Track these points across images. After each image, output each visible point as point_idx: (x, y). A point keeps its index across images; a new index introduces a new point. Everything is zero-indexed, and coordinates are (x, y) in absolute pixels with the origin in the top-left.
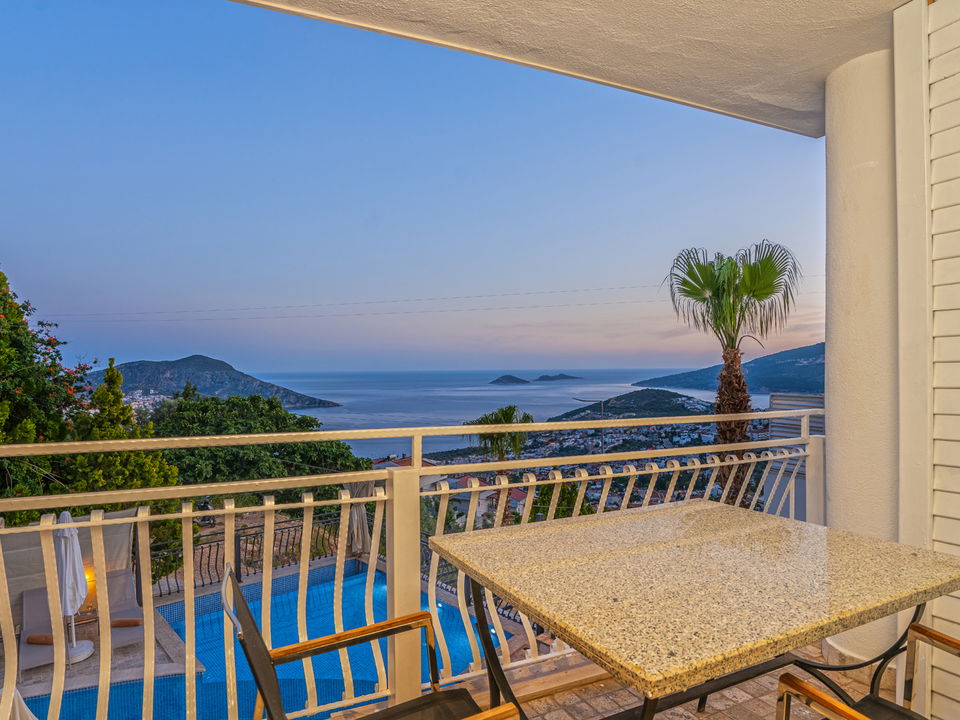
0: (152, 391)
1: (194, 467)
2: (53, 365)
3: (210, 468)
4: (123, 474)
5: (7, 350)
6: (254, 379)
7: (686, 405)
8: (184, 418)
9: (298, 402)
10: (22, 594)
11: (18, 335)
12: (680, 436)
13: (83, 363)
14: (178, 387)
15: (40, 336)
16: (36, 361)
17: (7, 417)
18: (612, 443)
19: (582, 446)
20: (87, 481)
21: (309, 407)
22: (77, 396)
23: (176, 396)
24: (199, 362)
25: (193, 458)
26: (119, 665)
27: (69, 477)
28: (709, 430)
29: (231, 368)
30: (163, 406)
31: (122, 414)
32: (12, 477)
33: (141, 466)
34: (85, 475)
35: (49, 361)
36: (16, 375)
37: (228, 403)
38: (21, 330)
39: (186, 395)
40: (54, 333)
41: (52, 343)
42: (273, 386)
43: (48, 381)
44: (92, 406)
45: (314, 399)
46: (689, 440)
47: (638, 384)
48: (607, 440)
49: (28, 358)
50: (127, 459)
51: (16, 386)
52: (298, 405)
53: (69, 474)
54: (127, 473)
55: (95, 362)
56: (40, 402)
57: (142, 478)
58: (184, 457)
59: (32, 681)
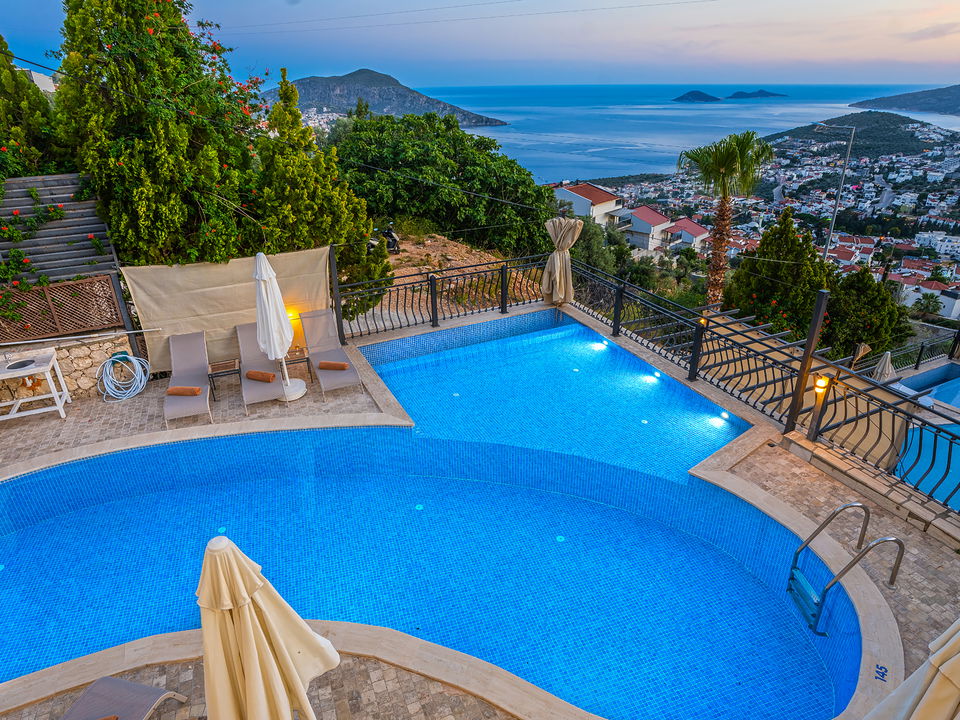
0: (325, 109)
1: (375, 191)
2: (223, 78)
3: (390, 193)
4: (312, 208)
5: (172, 60)
6: (420, 95)
7: (917, 134)
8: (361, 139)
9: (464, 120)
10: (235, 330)
11: (180, 40)
12: (898, 172)
13: (254, 76)
14: (349, 105)
15: (204, 41)
16: (204, 73)
17: (187, 143)
18: (809, 177)
19: (772, 179)
20: (277, 215)
21: (476, 125)
22: (254, 116)
23: (350, 115)
24: (366, 77)
25: (373, 183)
26: (332, 408)
27: (259, 212)
28: (940, 167)
29: (396, 83)
30: (339, 126)
31: (303, 138)
32: (205, 211)
33: (329, 199)
34: (274, 210)
35: (218, 74)
36: (186, 92)
37: (402, 121)
38: (181, 35)
39: (359, 113)
40: (218, 37)
41: (216, 49)
42: (439, 102)
43: (221, 99)
44: (271, 127)
45: (481, 117)
46: (910, 177)
47: (860, 105)
48: (803, 172)
49: (196, 71)
50: (315, 192)
51: (189, 105)
52: (465, 123)
53: (258, 208)
54: (316, 207)
55: (267, 74)
56: (217, 125)
57: (331, 213)
58: (364, 181)
59: (256, 416)
